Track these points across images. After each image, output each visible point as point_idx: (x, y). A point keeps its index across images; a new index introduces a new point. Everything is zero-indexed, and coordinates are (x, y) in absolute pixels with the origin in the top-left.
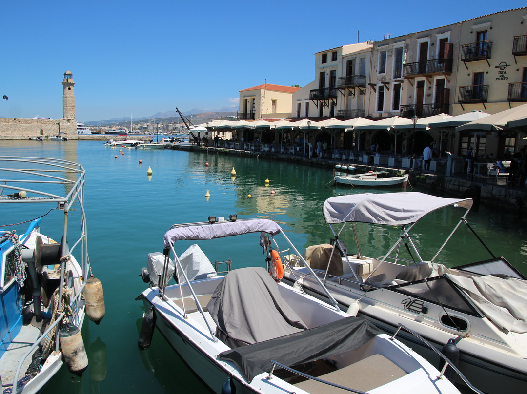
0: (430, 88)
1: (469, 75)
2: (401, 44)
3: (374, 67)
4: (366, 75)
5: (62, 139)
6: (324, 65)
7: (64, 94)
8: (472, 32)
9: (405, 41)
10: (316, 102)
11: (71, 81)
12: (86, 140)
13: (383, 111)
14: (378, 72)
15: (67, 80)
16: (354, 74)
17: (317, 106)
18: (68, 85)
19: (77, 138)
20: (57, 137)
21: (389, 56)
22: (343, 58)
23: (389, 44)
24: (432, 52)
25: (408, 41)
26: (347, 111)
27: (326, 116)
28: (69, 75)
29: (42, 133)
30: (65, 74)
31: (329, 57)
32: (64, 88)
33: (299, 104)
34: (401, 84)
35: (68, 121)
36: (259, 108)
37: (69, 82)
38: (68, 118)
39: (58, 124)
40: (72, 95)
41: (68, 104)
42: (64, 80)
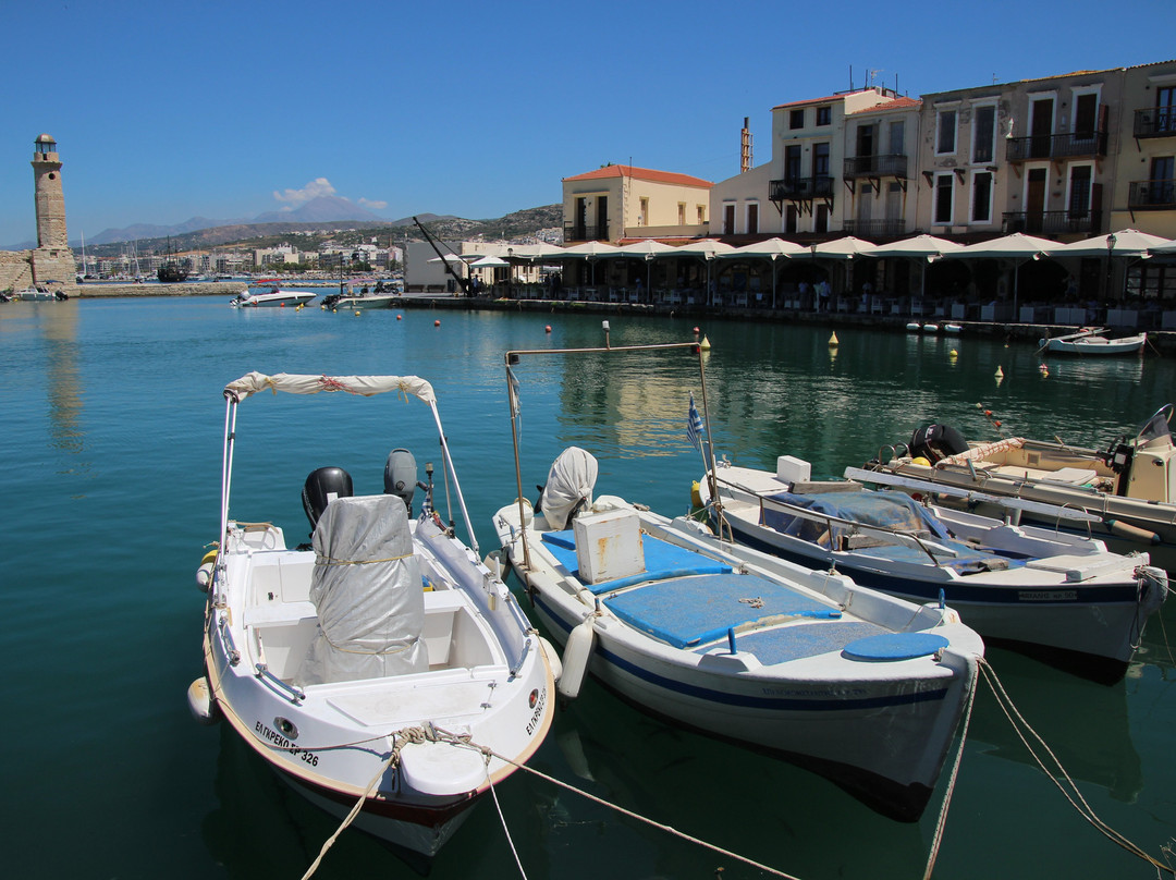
0: (1059, 181)
1: (1143, 161)
2: (992, 101)
3: (927, 141)
4: (908, 154)
5: (54, 295)
6: (797, 132)
7: (37, 190)
8: (1148, 88)
9: (1000, 94)
10: (778, 203)
11: (53, 158)
12: (99, 296)
13: (951, 223)
14: (936, 151)
15: (44, 156)
16: (877, 152)
17: (781, 212)
18: (45, 169)
19: (78, 294)
20: (40, 290)
21: (961, 121)
22: (847, 120)
23: (960, 99)
24: (1063, 119)
25: (1008, 96)
26: (859, 221)
27: (805, 232)
28: (48, 143)
30: (39, 142)
31: (810, 117)
32: (38, 176)
33: (730, 210)
34: (993, 174)
35: (54, 253)
36: (620, 217)
37: (50, 160)
38: (54, 248)
39: (28, 261)
40: (57, 192)
41: (50, 213)
42: (36, 155)
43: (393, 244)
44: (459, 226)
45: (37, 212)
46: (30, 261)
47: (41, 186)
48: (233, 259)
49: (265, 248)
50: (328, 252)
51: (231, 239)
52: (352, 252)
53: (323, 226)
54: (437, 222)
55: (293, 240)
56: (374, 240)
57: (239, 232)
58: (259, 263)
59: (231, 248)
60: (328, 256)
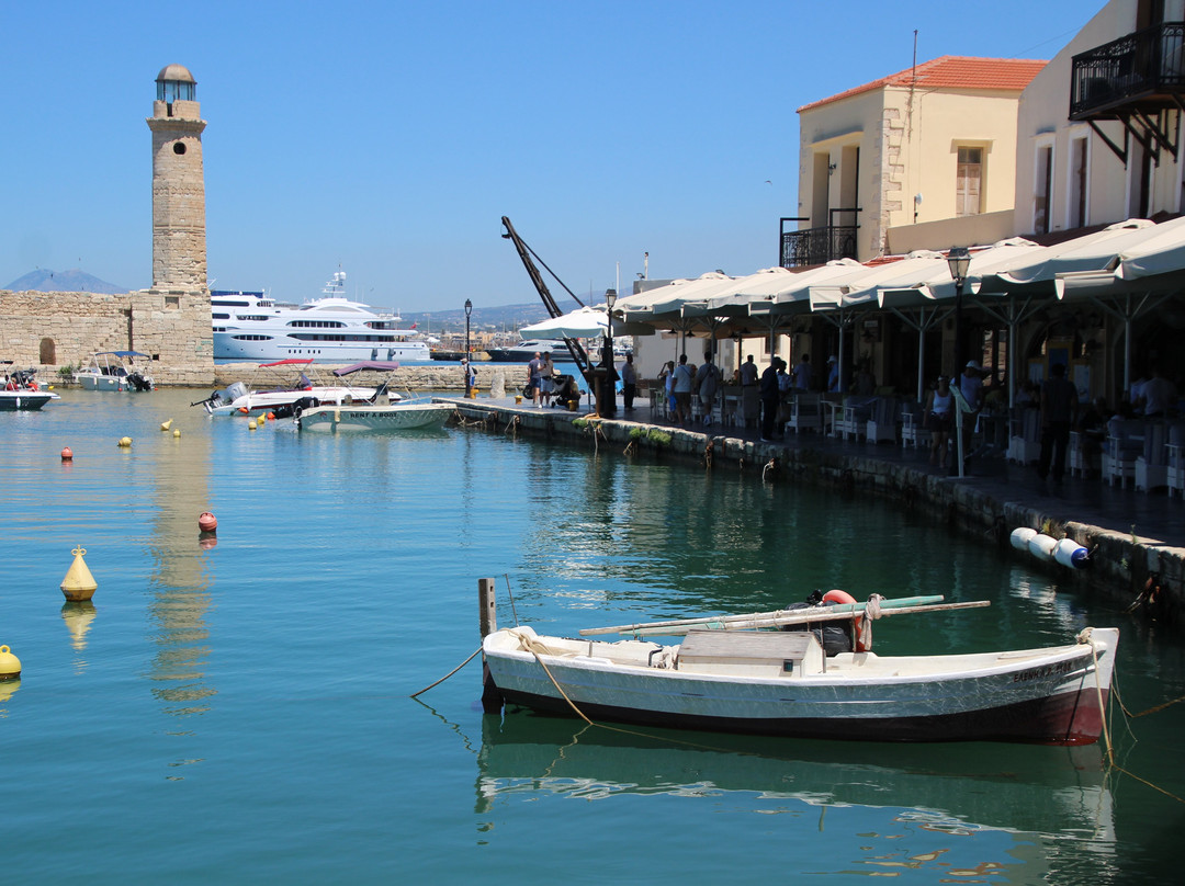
5: (125, 381)
7: (155, 175)
10: (1113, 129)
11: (186, 111)
15: (170, 107)
18: (173, 134)
20: (105, 371)
28: (179, 83)
29: (47, 355)
30: (162, 81)
32: (157, 146)
35: (173, 299)
36: (877, 199)
37: (181, 116)
38: (173, 288)
40: (189, 179)
41: (171, 220)
42: (155, 107)
45: (154, 216)
46: (127, 313)
47: (160, 167)
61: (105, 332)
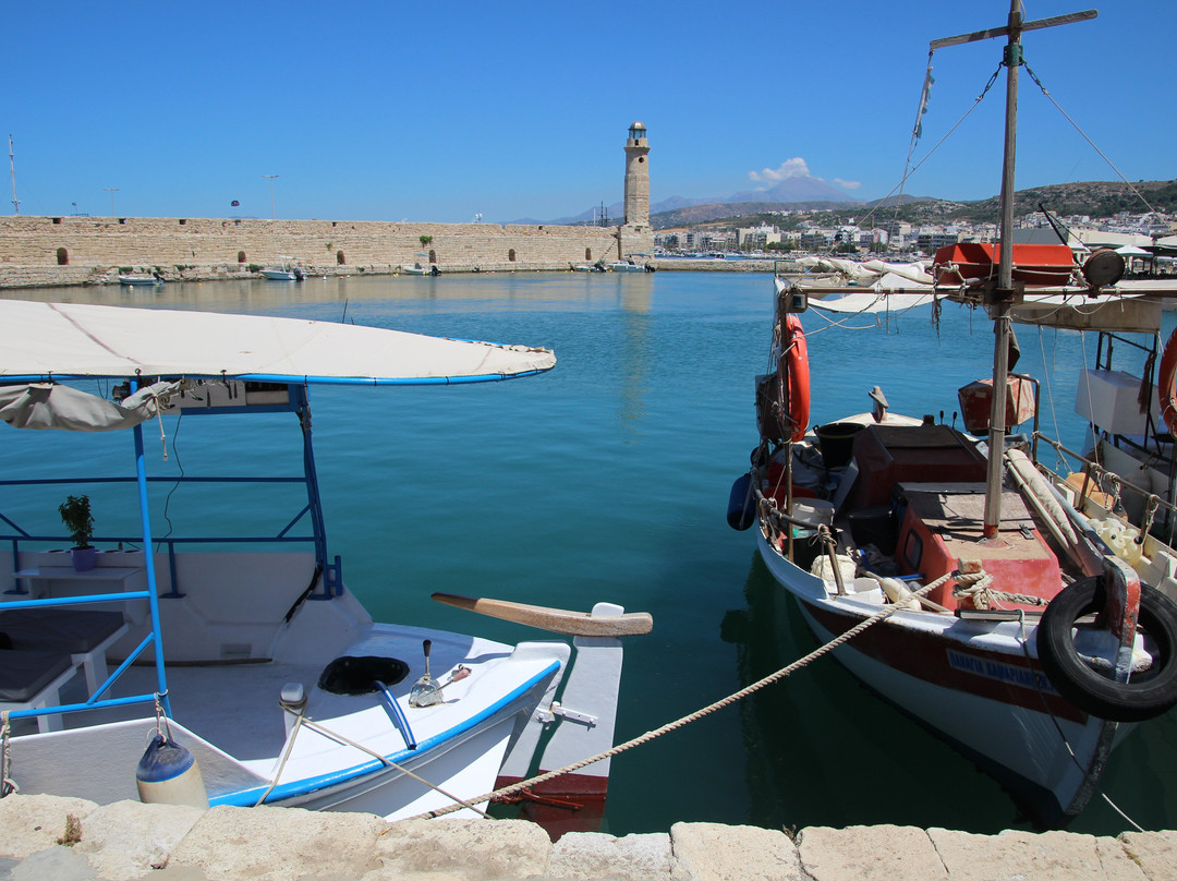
5: (643, 267)
7: (628, 171)
11: (643, 143)
12: (673, 270)
15: (636, 141)
18: (635, 153)
20: (631, 263)
28: (640, 130)
29: (588, 255)
30: (632, 129)
32: (629, 160)
35: (638, 229)
37: (641, 145)
38: (638, 225)
39: (615, 236)
40: (645, 174)
41: (637, 193)
42: (629, 141)
43: (875, 226)
44: (941, 208)
45: (626, 191)
46: (617, 236)
47: (631, 169)
48: (717, 237)
49: (748, 227)
50: (811, 232)
51: (710, 218)
52: (835, 233)
53: (796, 206)
54: (917, 204)
55: (770, 220)
56: (851, 221)
57: (715, 211)
58: (742, 241)
59: (710, 226)
60: (811, 236)
61: (608, 245)
